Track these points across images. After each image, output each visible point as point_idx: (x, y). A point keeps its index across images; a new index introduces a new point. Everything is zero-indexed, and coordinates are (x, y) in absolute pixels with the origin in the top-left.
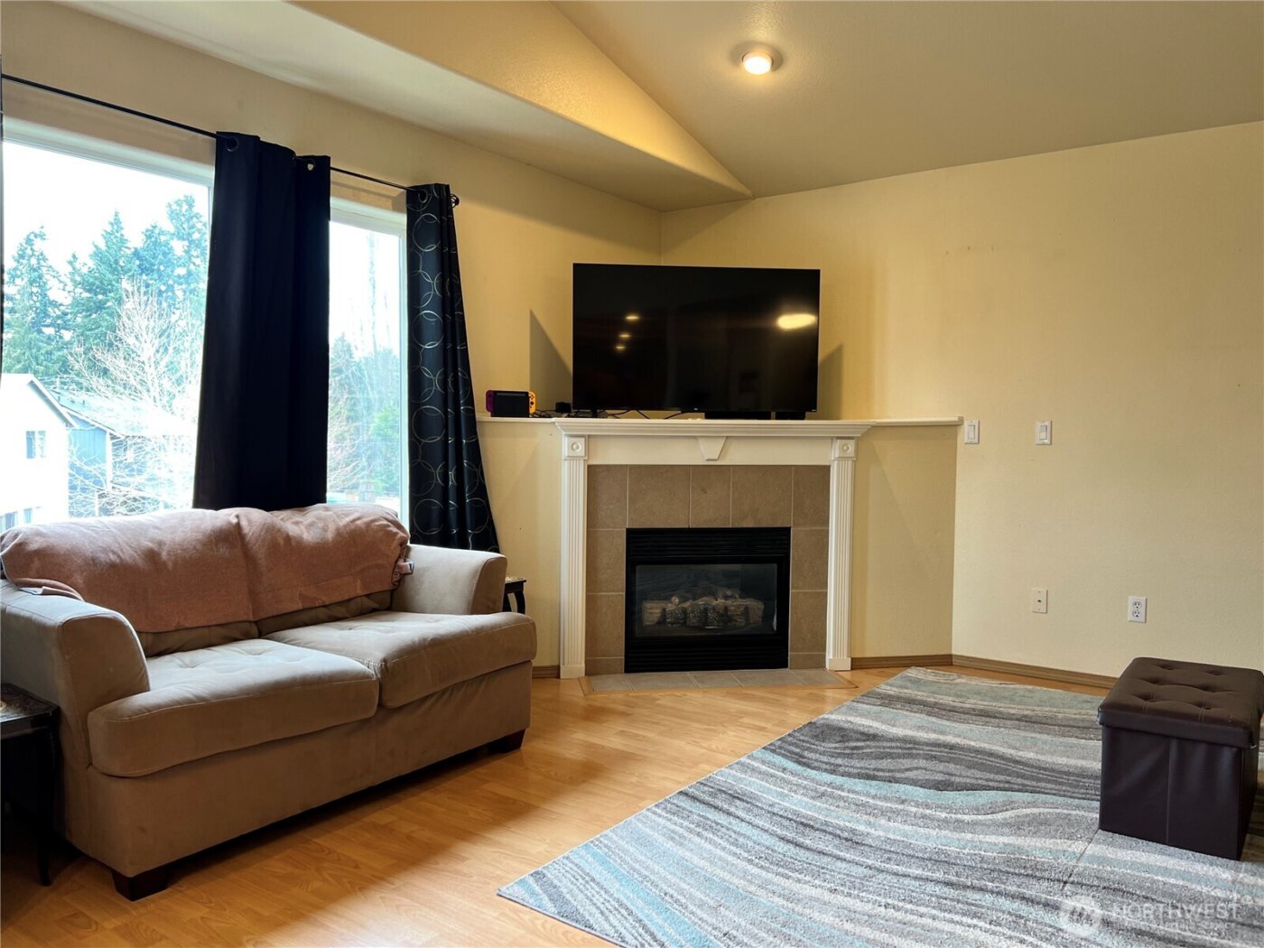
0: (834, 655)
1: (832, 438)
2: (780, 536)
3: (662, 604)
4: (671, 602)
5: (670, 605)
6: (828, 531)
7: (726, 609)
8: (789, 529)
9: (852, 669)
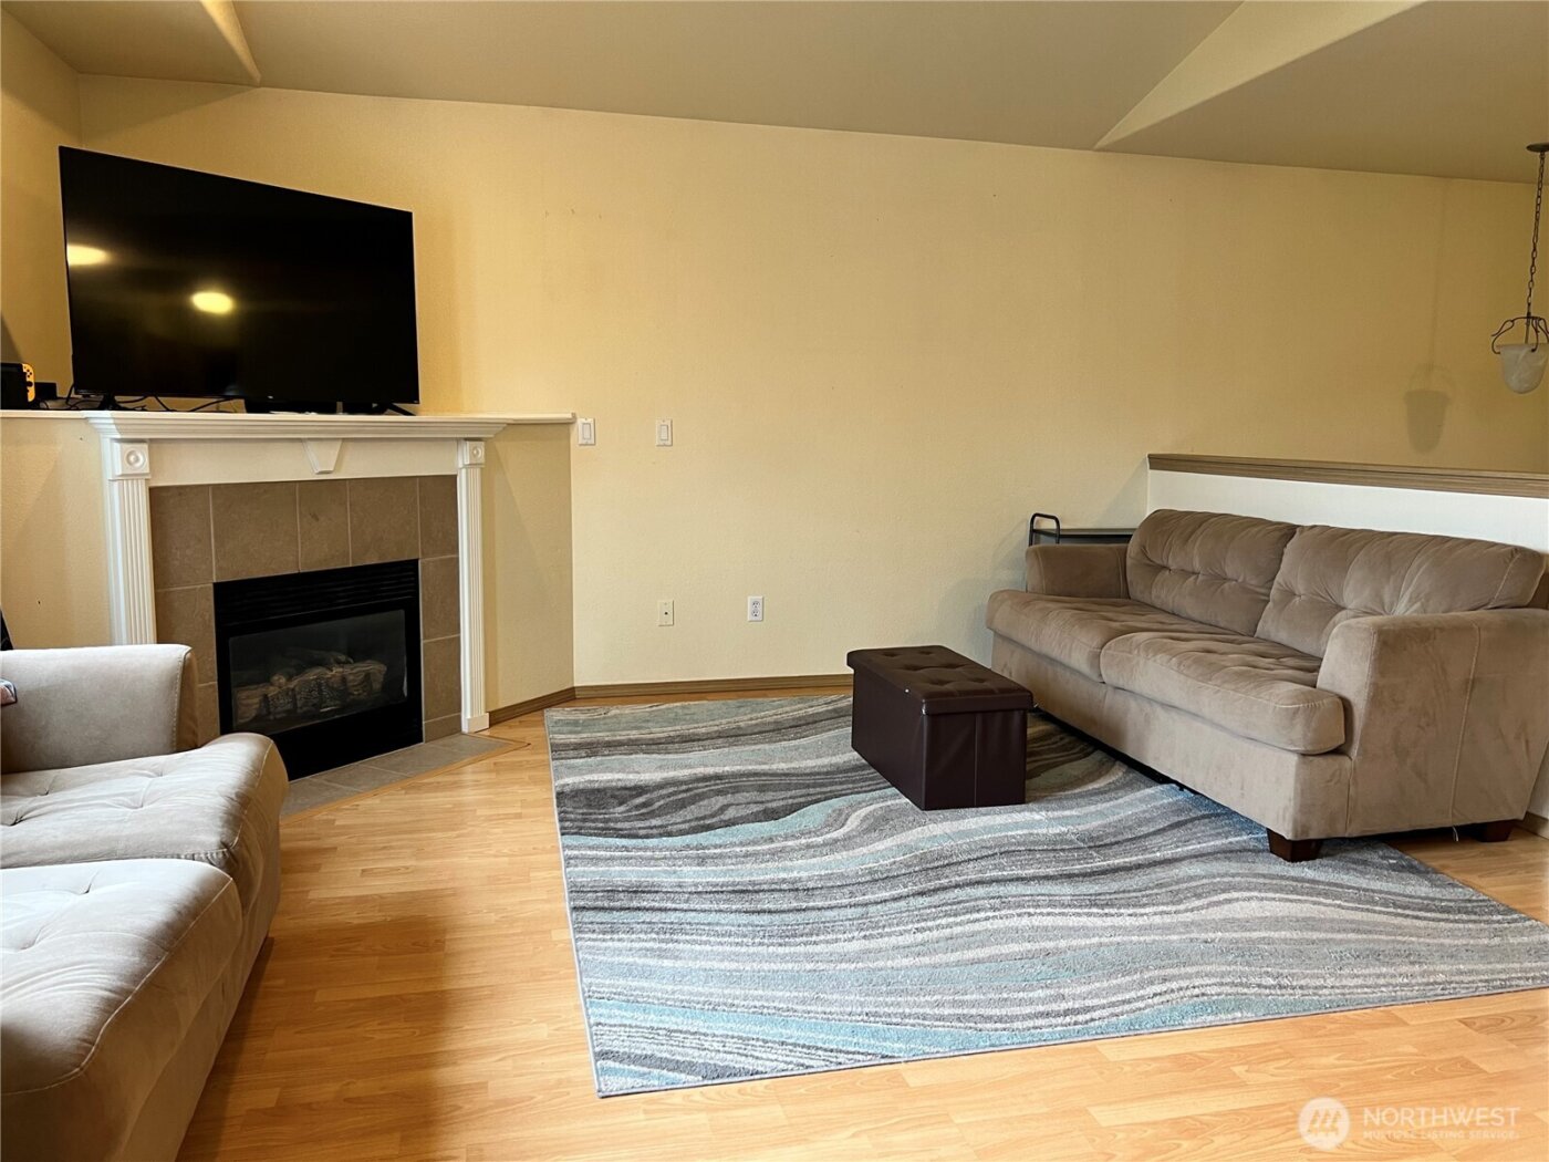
0: (472, 715)
1: (458, 440)
2: (406, 572)
3: (261, 690)
4: (272, 685)
5: (272, 688)
6: (457, 559)
7: (344, 680)
8: (415, 562)
9: (491, 725)
